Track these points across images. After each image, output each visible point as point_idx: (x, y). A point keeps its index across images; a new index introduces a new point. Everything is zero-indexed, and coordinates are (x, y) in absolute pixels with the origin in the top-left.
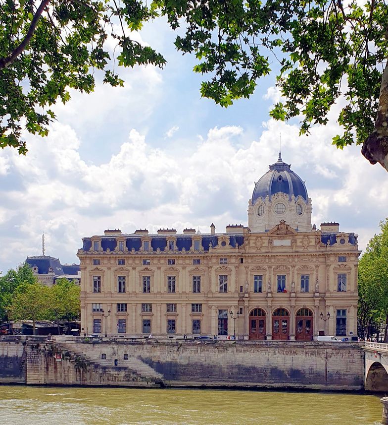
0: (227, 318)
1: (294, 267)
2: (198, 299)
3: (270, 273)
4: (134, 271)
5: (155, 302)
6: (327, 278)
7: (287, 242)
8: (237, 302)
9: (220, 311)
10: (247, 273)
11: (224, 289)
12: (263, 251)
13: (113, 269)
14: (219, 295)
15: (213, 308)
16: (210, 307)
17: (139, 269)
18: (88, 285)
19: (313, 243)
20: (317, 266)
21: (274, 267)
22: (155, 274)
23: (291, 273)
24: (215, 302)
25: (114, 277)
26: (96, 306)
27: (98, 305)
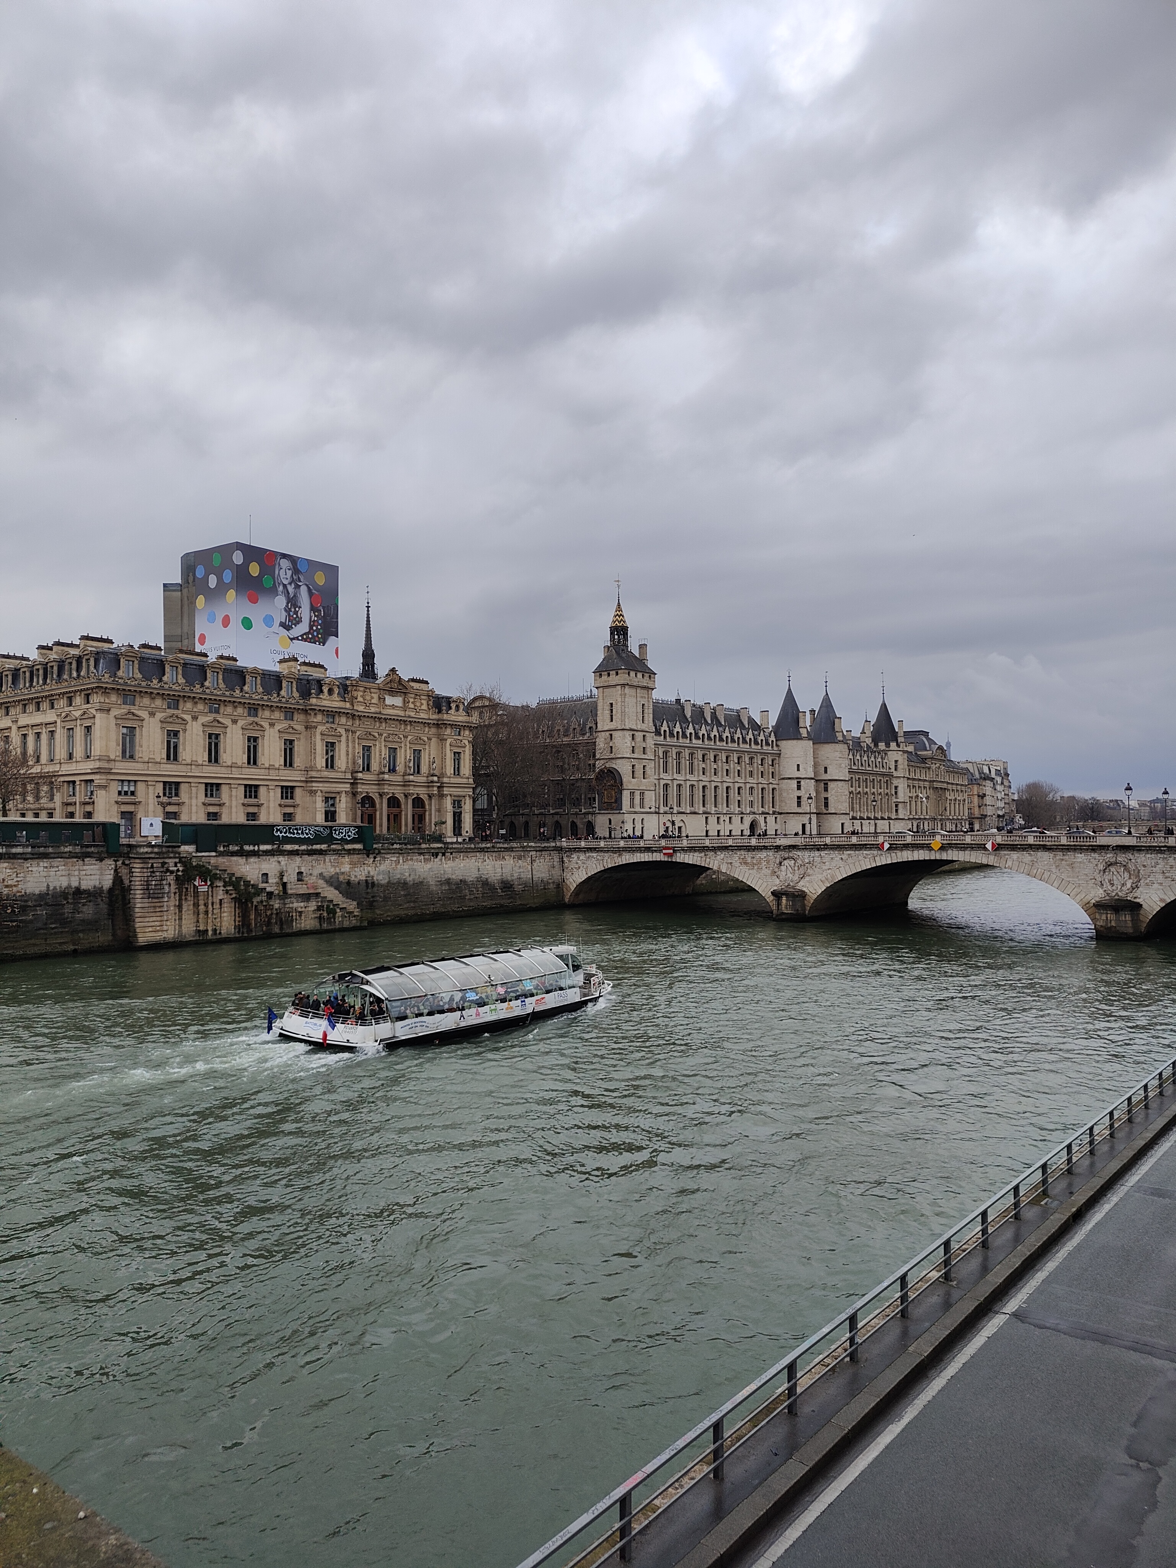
0: (335, 811)
1: (406, 737)
2: (292, 776)
3: (380, 742)
4: (194, 723)
5: (228, 781)
6: (443, 759)
7: (398, 701)
8: (348, 786)
9: (327, 798)
10: (354, 741)
11: (330, 764)
12: (373, 710)
13: (159, 716)
14: (326, 774)
15: (319, 793)
16: (313, 793)
17: (203, 719)
18: (113, 744)
19: (424, 707)
20: (429, 739)
21: (385, 735)
22: (228, 730)
23: (403, 745)
24: (321, 785)
25: (159, 730)
26: (129, 786)
27: (132, 784)
